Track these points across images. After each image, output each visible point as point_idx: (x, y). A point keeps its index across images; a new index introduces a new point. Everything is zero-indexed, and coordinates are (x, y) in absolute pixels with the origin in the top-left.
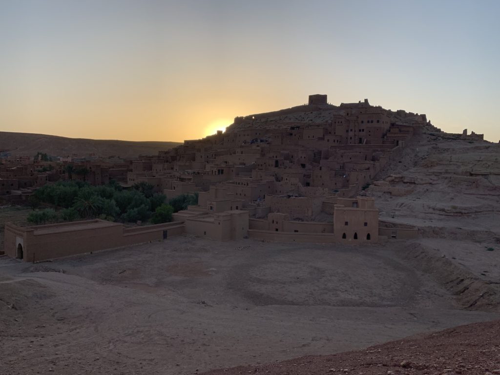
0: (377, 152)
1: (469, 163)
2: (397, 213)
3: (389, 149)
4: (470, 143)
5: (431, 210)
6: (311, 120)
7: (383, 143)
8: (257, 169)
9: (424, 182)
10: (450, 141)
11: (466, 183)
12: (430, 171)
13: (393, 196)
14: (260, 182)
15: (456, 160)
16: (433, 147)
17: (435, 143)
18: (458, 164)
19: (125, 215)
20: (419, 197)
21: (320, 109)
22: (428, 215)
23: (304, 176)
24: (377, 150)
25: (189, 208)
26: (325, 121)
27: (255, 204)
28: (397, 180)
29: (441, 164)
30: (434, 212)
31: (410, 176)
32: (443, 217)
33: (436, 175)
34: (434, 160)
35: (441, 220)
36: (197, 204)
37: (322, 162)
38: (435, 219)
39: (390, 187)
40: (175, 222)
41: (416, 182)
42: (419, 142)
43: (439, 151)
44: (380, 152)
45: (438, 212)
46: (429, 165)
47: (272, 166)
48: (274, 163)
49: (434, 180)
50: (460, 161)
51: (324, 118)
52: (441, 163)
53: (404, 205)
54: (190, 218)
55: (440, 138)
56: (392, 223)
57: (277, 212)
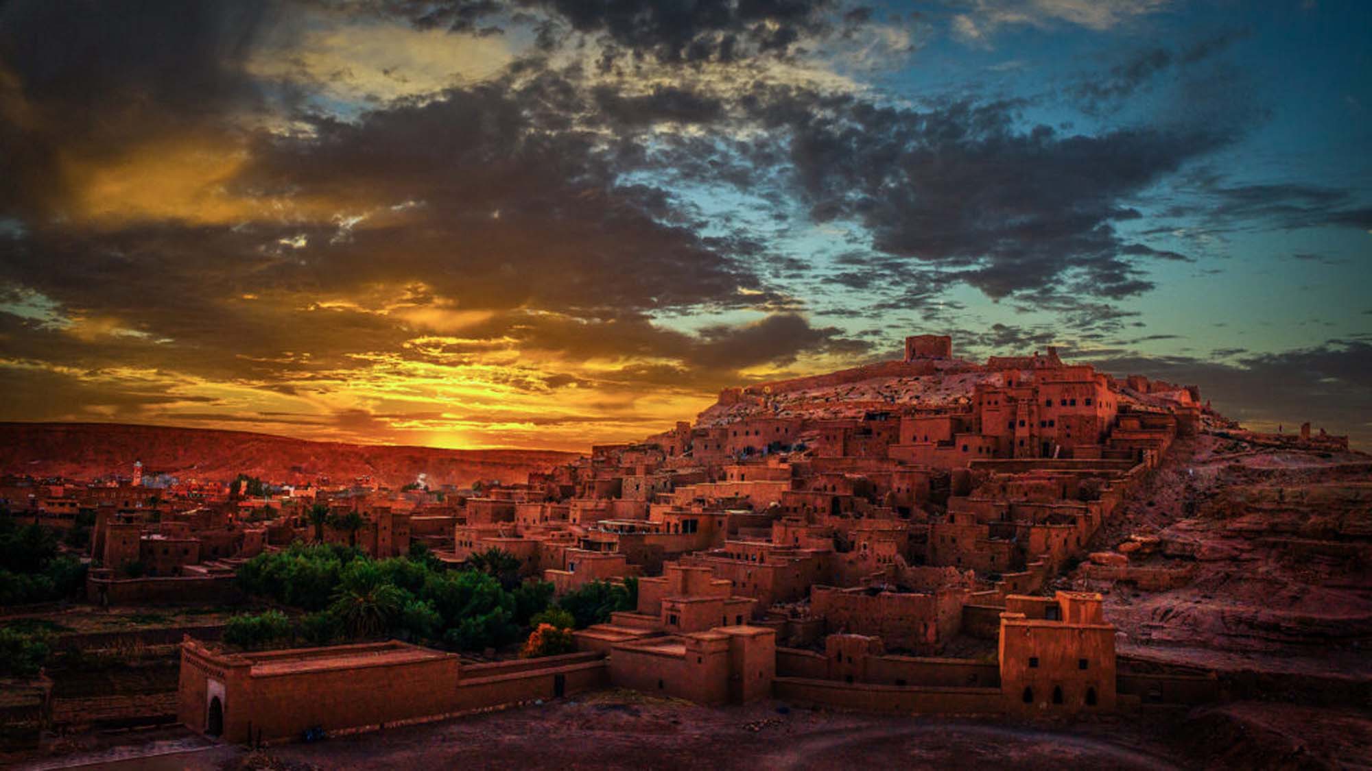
0: (1092, 479)
1: (1329, 508)
2: (1155, 635)
3: (1119, 472)
4: (1323, 456)
5: (1244, 629)
6: (917, 397)
7: (1103, 457)
8: (784, 521)
9: (1217, 555)
10: (1272, 453)
11: (1326, 558)
12: (1229, 527)
13: (1142, 590)
14: (794, 554)
15: (1295, 500)
16: (1230, 467)
17: (1232, 455)
18: (1301, 509)
19: (455, 633)
20: (1208, 594)
21: (937, 370)
22: (1238, 640)
23: (911, 537)
24: (1091, 474)
25: (614, 618)
26: (951, 399)
27: (785, 612)
28: (1147, 551)
29: (1257, 510)
30: (1250, 633)
31: (1180, 540)
32: (1277, 646)
33: (1246, 539)
34: (1239, 499)
35: (1273, 654)
36: (636, 609)
37: (953, 501)
38: (1255, 652)
39: (1131, 568)
40: (582, 654)
41: (1197, 556)
42: (1193, 453)
43: (1245, 476)
44: (1099, 479)
45: (1262, 633)
46: (1228, 512)
47: (824, 510)
48: (827, 505)
49: (1242, 551)
50: (1305, 501)
51: (948, 392)
52: (1257, 505)
53: (1171, 614)
54: (620, 645)
55: (1245, 444)
56: (1146, 662)
57: (845, 632)
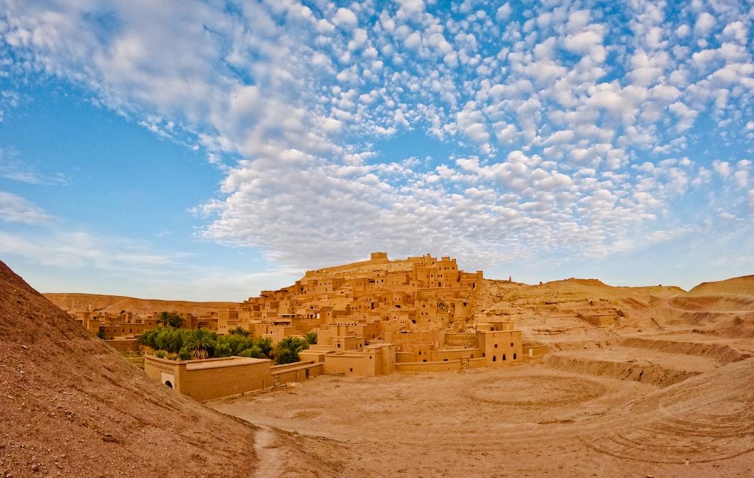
3: (470, 290)
5: (537, 332)
9: (514, 313)
11: (546, 310)
24: (461, 291)
25: (310, 347)
30: (540, 333)
31: (499, 310)
32: (550, 336)
33: (520, 307)
36: (317, 344)
38: (545, 338)
45: (543, 333)
46: (512, 299)
47: (369, 308)
48: (370, 305)
49: (521, 311)
54: (329, 355)
